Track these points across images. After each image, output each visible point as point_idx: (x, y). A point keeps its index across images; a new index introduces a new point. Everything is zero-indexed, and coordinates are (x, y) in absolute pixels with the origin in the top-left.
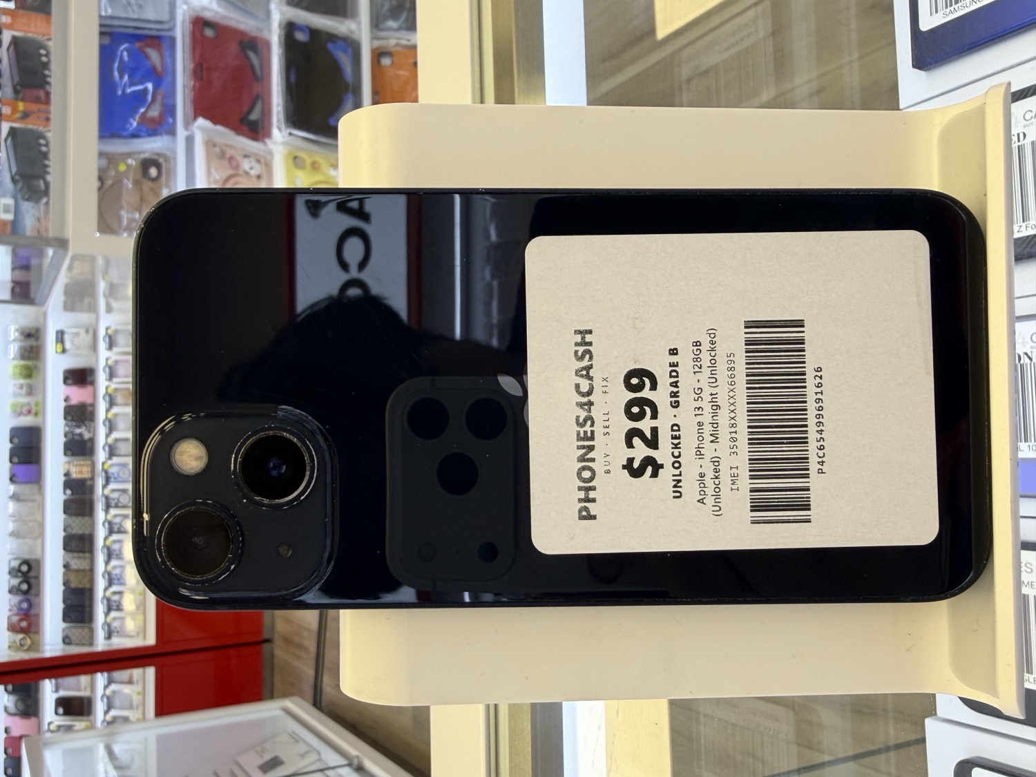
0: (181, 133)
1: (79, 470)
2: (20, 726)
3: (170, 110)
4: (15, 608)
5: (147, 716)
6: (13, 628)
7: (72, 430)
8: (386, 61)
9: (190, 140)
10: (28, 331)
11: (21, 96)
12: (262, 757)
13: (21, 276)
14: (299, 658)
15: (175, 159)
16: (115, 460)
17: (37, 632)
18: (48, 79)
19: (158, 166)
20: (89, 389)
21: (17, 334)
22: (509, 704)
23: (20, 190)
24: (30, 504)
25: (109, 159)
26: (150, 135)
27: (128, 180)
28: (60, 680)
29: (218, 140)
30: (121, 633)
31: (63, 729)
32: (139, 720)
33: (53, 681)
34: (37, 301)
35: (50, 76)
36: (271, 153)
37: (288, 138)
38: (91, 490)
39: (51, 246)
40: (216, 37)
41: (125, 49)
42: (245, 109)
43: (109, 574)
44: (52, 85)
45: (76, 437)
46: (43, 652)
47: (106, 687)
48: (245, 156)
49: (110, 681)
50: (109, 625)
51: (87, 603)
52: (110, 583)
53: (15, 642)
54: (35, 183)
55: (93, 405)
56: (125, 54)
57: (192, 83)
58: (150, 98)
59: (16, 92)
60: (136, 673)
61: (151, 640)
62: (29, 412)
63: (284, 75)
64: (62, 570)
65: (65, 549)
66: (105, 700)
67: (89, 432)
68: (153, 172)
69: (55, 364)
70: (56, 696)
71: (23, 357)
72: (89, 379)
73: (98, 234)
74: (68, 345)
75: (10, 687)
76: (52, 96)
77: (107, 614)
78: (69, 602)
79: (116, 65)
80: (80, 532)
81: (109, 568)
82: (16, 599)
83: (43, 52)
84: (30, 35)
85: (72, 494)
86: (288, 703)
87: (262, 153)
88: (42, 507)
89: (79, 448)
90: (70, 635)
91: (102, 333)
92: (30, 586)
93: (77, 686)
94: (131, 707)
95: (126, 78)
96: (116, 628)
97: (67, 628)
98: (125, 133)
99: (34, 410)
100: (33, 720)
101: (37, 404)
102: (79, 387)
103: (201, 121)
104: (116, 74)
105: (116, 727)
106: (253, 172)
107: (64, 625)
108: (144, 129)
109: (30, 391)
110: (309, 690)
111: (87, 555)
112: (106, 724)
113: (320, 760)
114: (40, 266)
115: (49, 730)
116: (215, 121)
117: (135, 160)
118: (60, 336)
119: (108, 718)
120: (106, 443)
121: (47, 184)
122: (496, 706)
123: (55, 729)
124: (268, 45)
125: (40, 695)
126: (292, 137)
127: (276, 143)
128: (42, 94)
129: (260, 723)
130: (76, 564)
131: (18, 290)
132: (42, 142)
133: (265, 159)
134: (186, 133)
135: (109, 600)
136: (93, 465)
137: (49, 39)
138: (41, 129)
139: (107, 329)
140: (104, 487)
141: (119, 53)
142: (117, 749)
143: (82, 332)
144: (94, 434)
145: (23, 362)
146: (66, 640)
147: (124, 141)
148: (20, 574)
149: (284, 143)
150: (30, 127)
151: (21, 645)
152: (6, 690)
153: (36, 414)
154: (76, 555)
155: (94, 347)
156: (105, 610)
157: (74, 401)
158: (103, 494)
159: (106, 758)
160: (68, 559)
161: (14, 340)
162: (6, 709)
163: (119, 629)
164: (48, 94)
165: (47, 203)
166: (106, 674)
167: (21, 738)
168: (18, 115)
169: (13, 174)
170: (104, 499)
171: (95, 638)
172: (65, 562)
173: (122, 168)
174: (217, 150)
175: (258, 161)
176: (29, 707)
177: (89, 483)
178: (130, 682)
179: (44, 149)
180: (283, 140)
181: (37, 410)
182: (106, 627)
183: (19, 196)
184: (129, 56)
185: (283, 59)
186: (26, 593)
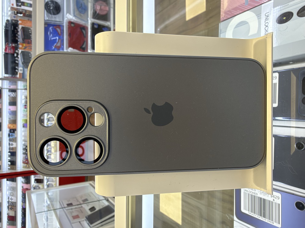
2: (26, 186)
4: (24, 158)
6: (24, 163)
16: (49, 122)
18: (31, 37)
28: (36, 175)
32: (55, 186)
33: (34, 175)
41: (52, 28)
42: (81, 45)
43: (48, 150)
52: (48, 151)
53: (24, 166)
54: (28, 64)
56: (51, 29)
58: (57, 41)
59: (23, 40)
66: (47, 180)
70: (34, 179)
75: (23, 177)
81: (48, 148)
82: (24, 156)
84: (26, 26)
86: (91, 182)
93: (40, 177)
94: (53, 181)
95: (51, 35)
98: (51, 50)
100: (29, 185)
104: (49, 34)
115: (33, 187)
119: (48, 184)
120: (47, 118)
124: (87, 28)
125: (31, 179)
135: (48, 156)
137: (31, 27)
142: (49, 194)
148: (25, 150)
151: (26, 167)
152: (22, 178)
162: (22, 182)
164: (31, 41)
167: (26, 189)
169: (23, 62)
176: (28, 181)
184: (52, 30)
185: (91, 32)
186: (27, 154)
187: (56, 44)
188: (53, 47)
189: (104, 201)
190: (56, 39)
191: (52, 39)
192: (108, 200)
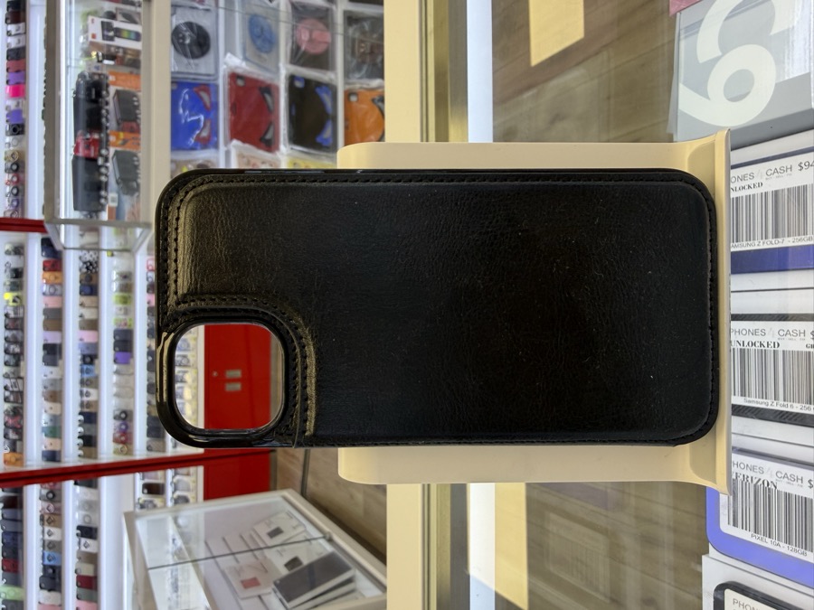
0: (222, 148)
3: (214, 132)
4: (117, 428)
5: (199, 500)
6: (116, 441)
8: (354, 99)
10: (124, 274)
11: (122, 126)
12: (269, 525)
14: (292, 464)
15: (218, 164)
17: (131, 443)
18: (139, 116)
21: (118, 276)
24: (127, 377)
25: (177, 164)
26: (202, 148)
28: (146, 474)
32: (193, 500)
33: (141, 474)
35: (140, 114)
37: (290, 151)
40: (245, 86)
41: (186, 92)
42: (263, 132)
44: (142, 120)
46: (135, 455)
47: (173, 477)
48: (263, 163)
49: (176, 474)
53: (117, 449)
54: (130, 184)
57: (229, 116)
58: (202, 124)
59: (119, 124)
60: (192, 469)
63: (288, 110)
64: (146, 405)
65: (148, 392)
66: (173, 485)
70: (142, 482)
76: (142, 126)
78: (150, 425)
79: (181, 104)
82: (118, 423)
83: (135, 99)
84: (127, 89)
86: (285, 493)
90: (151, 445)
92: (127, 416)
93: (155, 477)
94: (188, 490)
95: (187, 113)
97: (149, 441)
98: (187, 147)
99: (128, 323)
101: (130, 320)
103: (235, 141)
107: (147, 439)
108: (199, 145)
109: (126, 312)
110: (298, 484)
112: (173, 502)
113: (305, 531)
115: (138, 504)
116: (244, 141)
117: (193, 164)
119: (175, 496)
123: (142, 504)
124: (278, 90)
126: (293, 151)
127: (282, 154)
128: (134, 125)
133: (275, 163)
134: (225, 149)
137: (139, 91)
141: (183, 95)
142: (180, 521)
145: (121, 294)
146: (149, 448)
147: (186, 152)
151: (122, 451)
159: (174, 527)
160: (150, 398)
164: (139, 125)
165: (138, 196)
166: (173, 470)
171: (166, 448)
172: (148, 400)
178: (188, 474)
180: (287, 153)
182: (173, 441)
184: (189, 96)
185: (288, 100)
186: (124, 419)
187: (198, 132)
188: (192, 141)
189: (323, 542)
190: (199, 120)
191: (189, 120)
192: (330, 540)
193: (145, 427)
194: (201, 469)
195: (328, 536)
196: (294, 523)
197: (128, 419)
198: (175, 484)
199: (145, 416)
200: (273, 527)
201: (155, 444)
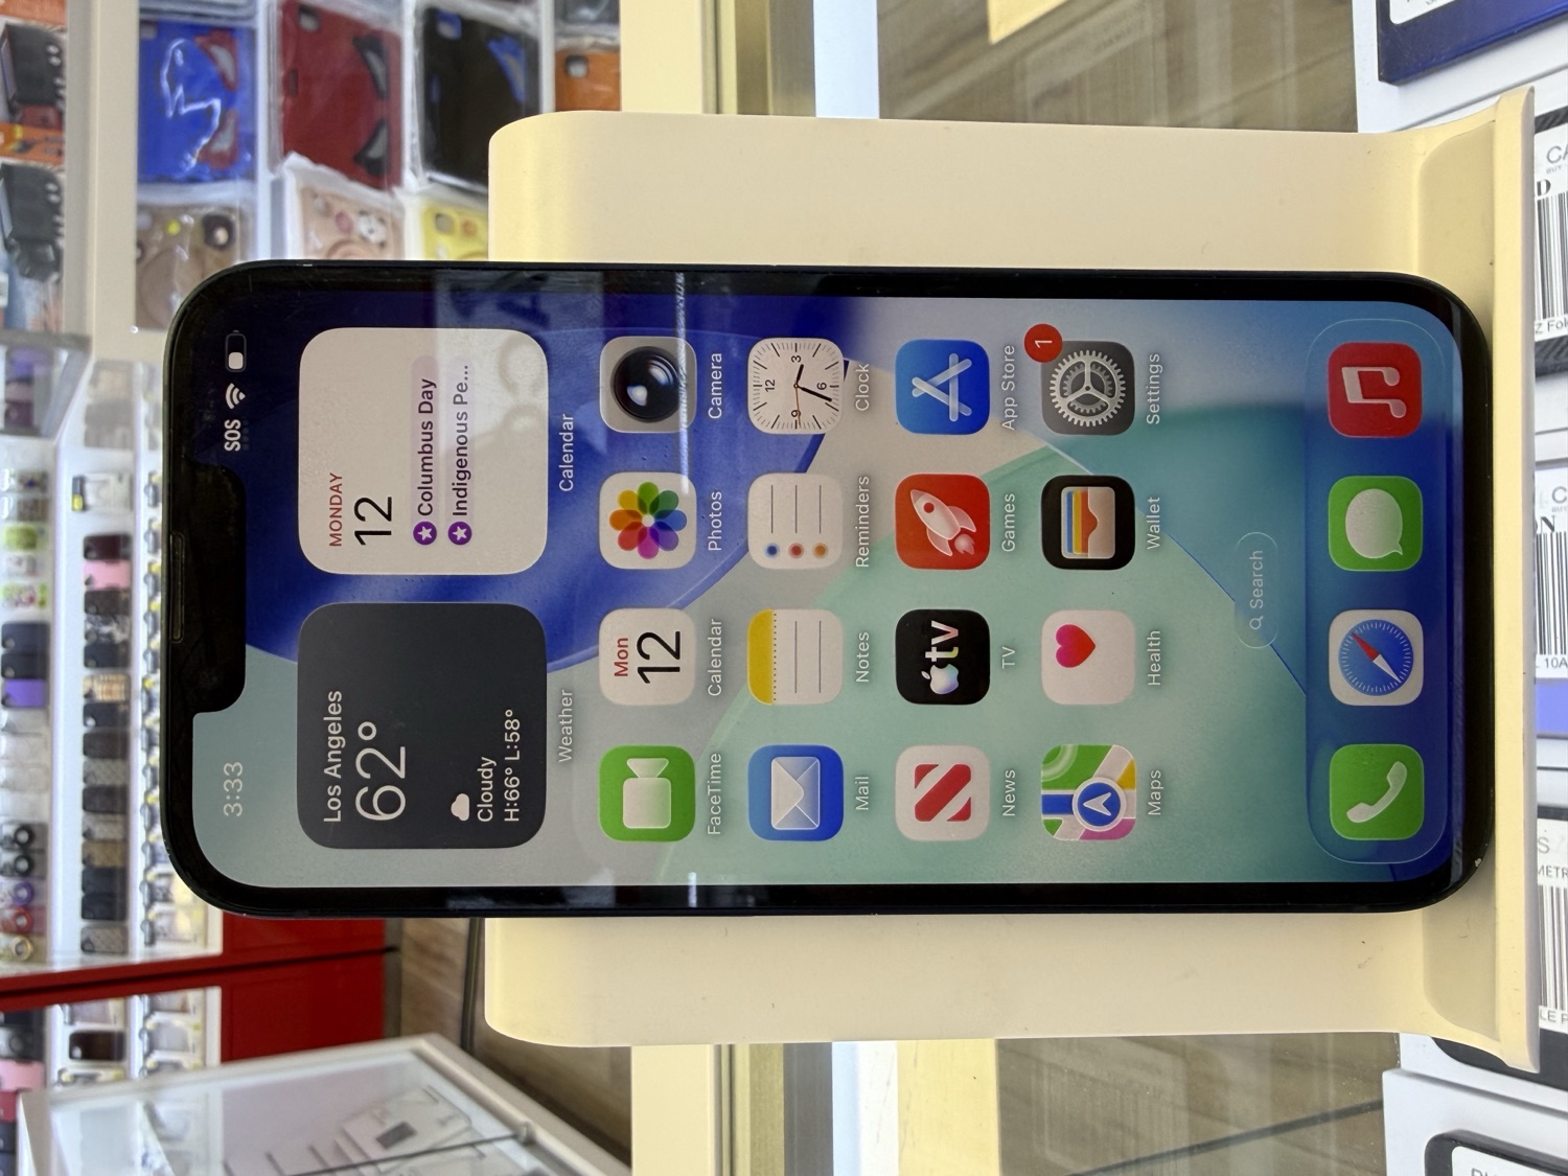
0: (264, 176)
1: (106, 690)
2: (15, 1076)
3: (247, 142)
4: (9, 898)
5: (208, 1062)
6: (5, 927)
7: (96, 628)
8: (578, 70)
9: (277, 188)
10: (30, 477)
11: (18, 117)
12: (382, 1123)
13: (19, 392)
14: (438, 974)
15: (254, 215)
17: (42, 934)
18: (61, 92)
19: (228, 226)
20: (122, 566)
21: (14, 482)
22: (751, 1046)
23: (19, 259)
24: (33, 740)
25: (153, 218)
26: (216, 179)
27: (183, 247)
28: (78, 1007)
29: (320, 187)
30: (170, 935)
31: (80, 1080)
32: (196, 1068)
33: (67, 1007)
34: (44, 431)
35: (63, 87)
36: (401, 209)
37: (428, 187)
38: (125, 719)
39: (65, 346)
40: (319, 31)
41: (179, 47)
42: (363, 141)
43: (152, 847)
44: (67, 102)
45: (103, 640)
46: (52, 963)
47: (146, 1018)
48: (363, 213)
49: (153, 1009)
50: (152, 924)
51: (118, 890)
52: (153, 859)
53: (8, 948)
54: (40, 250)
55: (129, 591)
56: (179, 54)
57: (281, 100)
58: (216, 121)
59: (12, 110)
60: (193, 996)
61: (215, 947)
62: (32, 600)
63: (422, 86)
64: (80, 840)
65: (85, 807)
66: (146, 1037)
67: (123, 631)
68: (221, 235)
69: (71, 528)
70: (71, 1030)
71: (22, 517)
72: (122, 551)
73: (137, 329)
74: (91, 499)
76: (68, 118)
77: (148, 908)
78: (91, 888)
79: (165, 72)
80: (108, 783)
81: (152, 837)
82: (11, 884)
83: (53, 49)
84: (33, 23)
85: (97, 725)
86: (423, 1044)
87: (388, 210)
88: (49, 745)
89: (106, 655)
90: (92, 938)
91: (143, 480)
92: (31, 865)
93: (103, 1015)
94: (184, 1048)
95: (180, 91)
96: (162, 928)
97: (88, 928)
98: (178, 176)
99: (39, 596)
100: (36, 1067)
101: (43, 588)
102: (107, 562)
103: (295, 159)
104: (165, 85)
105: (161, 1078)
106: (374, 238)
107: (81, 924)
108: (208, 170)
109: (33, 568)
110: (454, 1025)
111: (119, 818)
112: (146, 1073)
113: (469, 1128)
114: (48, 379)
115: (61, 1082)
116: (316, 159)
117: (194, 216)
118: (79, 485)
119: (150, 1063)
120: (149, 648)
121: (58, 253)
122: (731, 1048)
123: (69, 1080)
124: (397, 43)
125: (47, 1029)
126: (433, 185)
127: (409, 193)
128: (51, 114)
129: (379, 1073)
130: (101, 831)
131: (14, 415)
132: (51, 187)
133: (392, 216)
134: (272, 177)
135: (151, 886)
136: (128, 682)
137: (62, 31)
138: (49, 167)
139: (151, 475)
140: (145, 715)
141: (170, 53)
142: (162, 1110)
143: (113, 479)
144: (131, 634)
145: (21, 525)
146: (87, 946)
147: (176, 187)
148: (16, 846)
149: (421, 194)
150: (32, 164)
151: (19, 953)
153: (42, 603)
154: (101, 817)
155: (130, 503)
156: (147, 901)
157: (100, 584)
158: (143, 726)
159: (147, 1124)
160: (90, 824)
161: (9, 491)
163: (166, 930)
164: (60, 115)
165: (58, 282)
166: (146, 998)
167: (16, 1093)
168: (14, 146)
169: (7, 235)
170: (144, 734)
171: (130, 941)
172: (86, 829)
173: (174, 229)
174: (319, 203)
175: (382, 221)
176: (30, 1049)
177: (122, 708)
178: (184, 1010)
179: (54, 198)
180: (419, 189)
181: (43, 597)
182: (147, 927)
183: (16, 270)
184: (186, 57)
185: (422, 66)
186: (25, 874)
187: (205, 141)
188: (194, 162)
189: (510, 1148)
190: (210, 110)
191: (184, 110)
192: (530, 1143)
193: (78, 894)
194: (214, 995)
195: (524, 1133)
196: (442, 1111)
197: (36, 873)
198: (150, 1034)
199: (78, 868)
200: (391, 1124)
201: (103, 934)
